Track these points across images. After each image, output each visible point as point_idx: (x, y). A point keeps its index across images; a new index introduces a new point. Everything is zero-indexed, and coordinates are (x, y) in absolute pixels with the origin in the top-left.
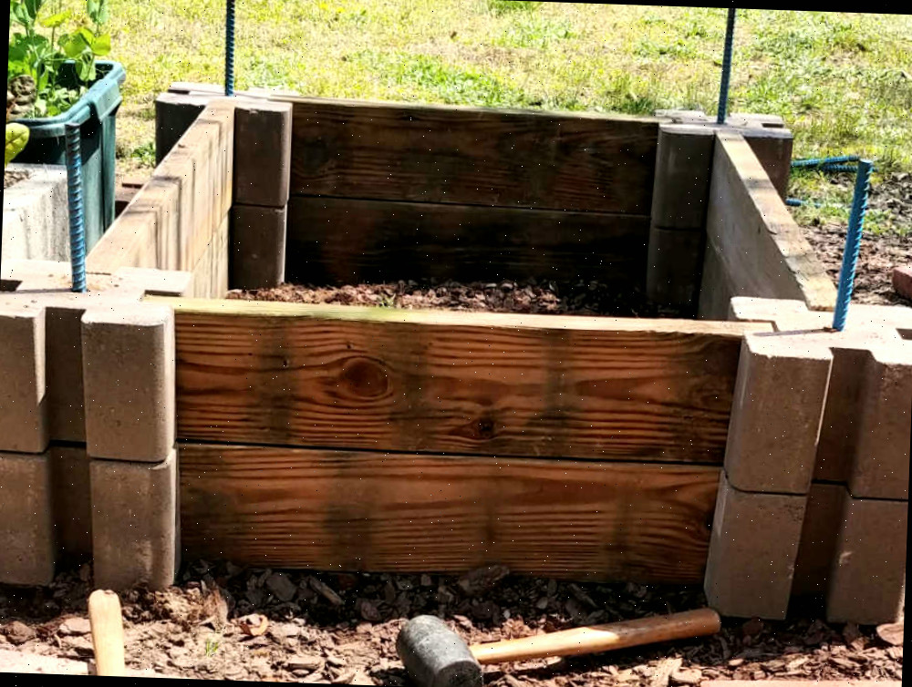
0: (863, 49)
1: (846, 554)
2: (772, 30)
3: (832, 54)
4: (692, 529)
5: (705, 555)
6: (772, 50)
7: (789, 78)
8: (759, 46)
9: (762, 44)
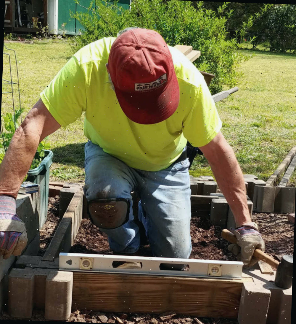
0: (272, 141)
1: (284, 311)
2: (243, 135)
3: (262, 143)
4: (234, 301)
5: (238, 309)
6: (243, 141)
7: (249, 150)
8: (239, 140)
9: (240, 139)
